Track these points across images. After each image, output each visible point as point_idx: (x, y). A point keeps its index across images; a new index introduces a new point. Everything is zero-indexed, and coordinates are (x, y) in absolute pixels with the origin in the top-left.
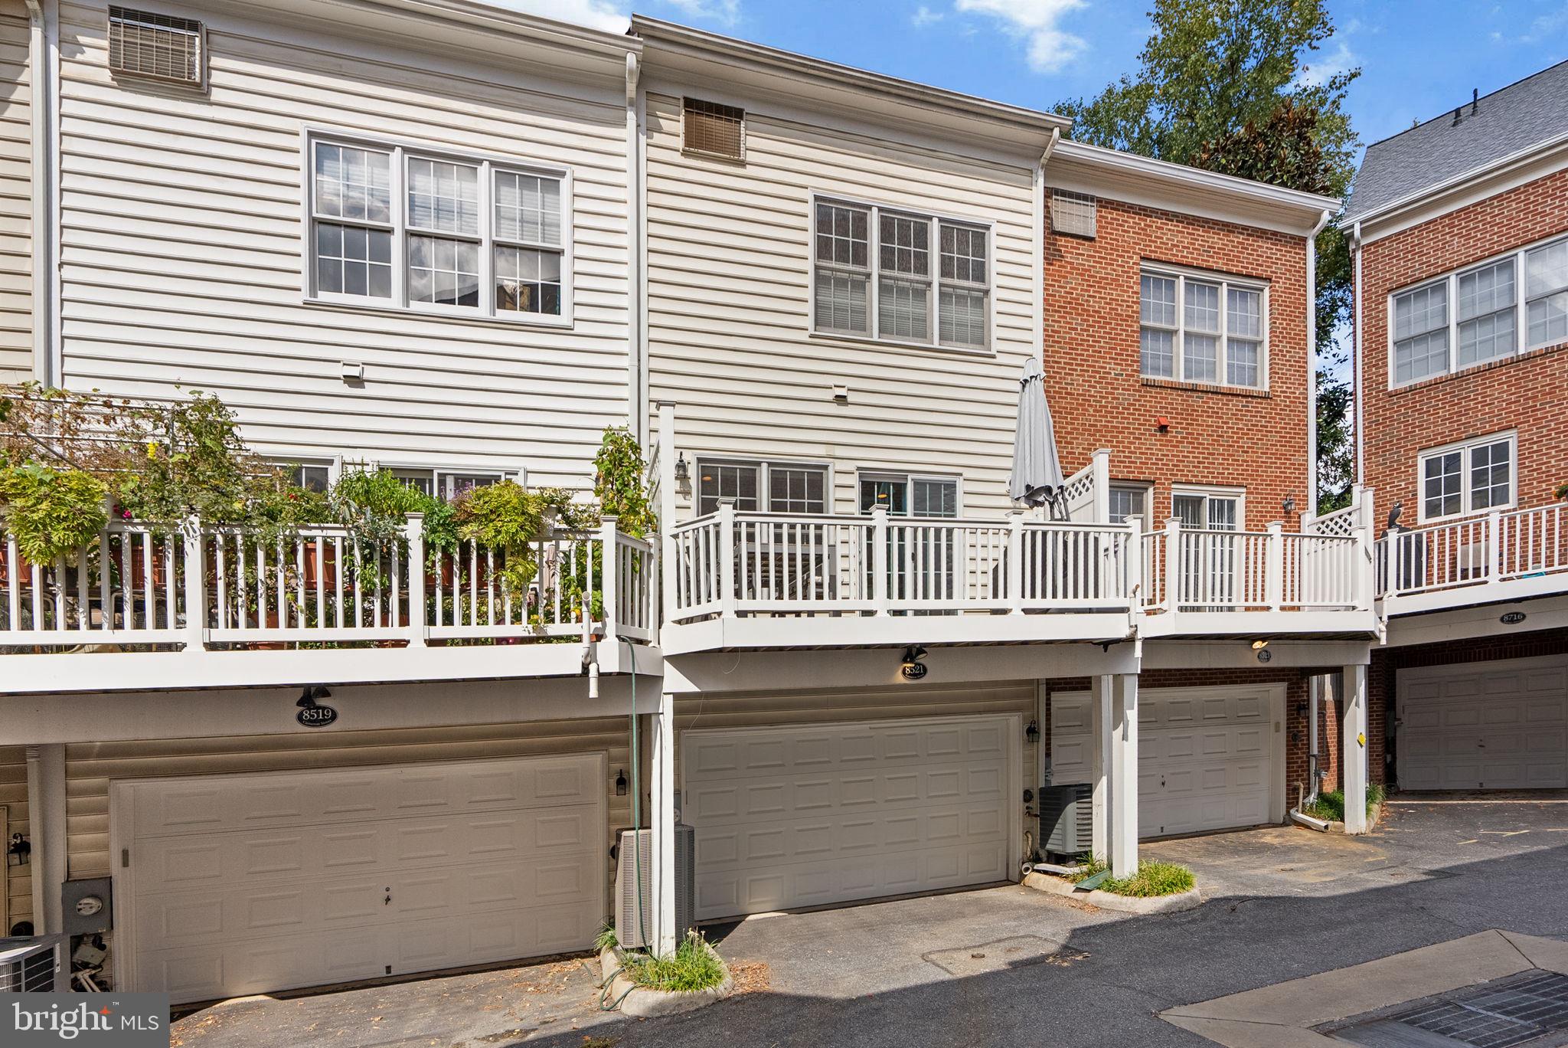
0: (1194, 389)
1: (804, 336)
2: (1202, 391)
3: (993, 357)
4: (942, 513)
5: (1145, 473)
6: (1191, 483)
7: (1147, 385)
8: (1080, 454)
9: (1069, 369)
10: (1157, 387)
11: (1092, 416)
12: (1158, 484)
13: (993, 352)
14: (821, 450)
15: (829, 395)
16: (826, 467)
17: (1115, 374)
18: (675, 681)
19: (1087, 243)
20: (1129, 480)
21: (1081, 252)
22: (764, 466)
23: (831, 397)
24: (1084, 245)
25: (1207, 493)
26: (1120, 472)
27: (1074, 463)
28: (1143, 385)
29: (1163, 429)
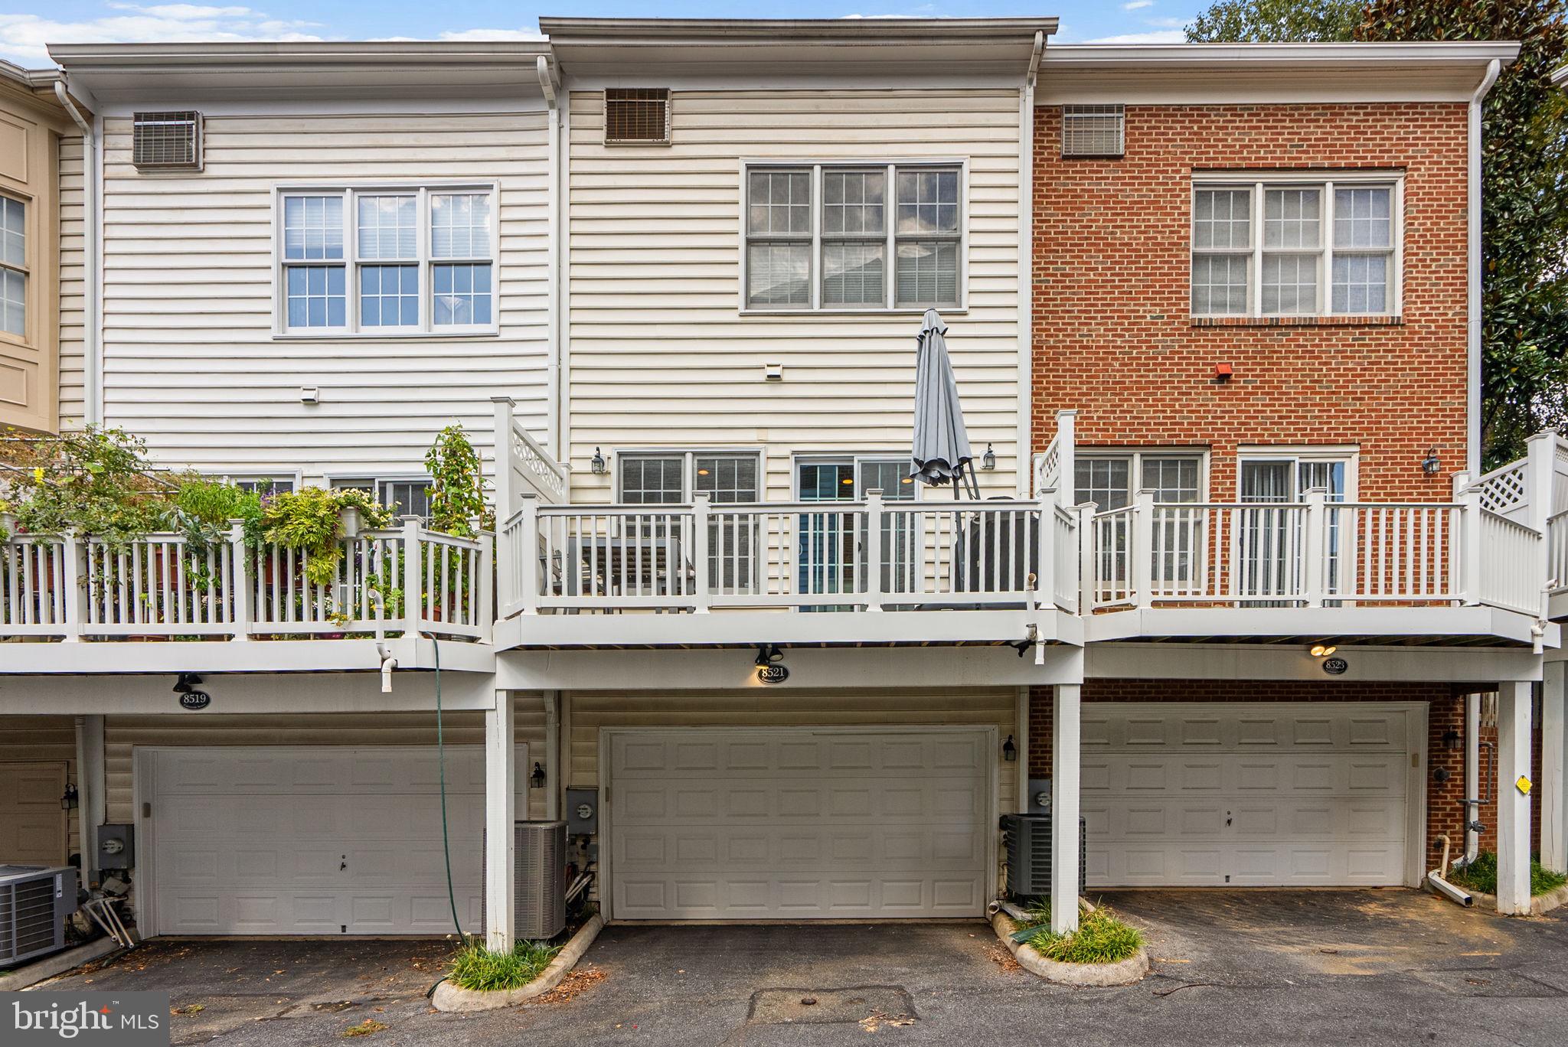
0: (1275, 325)
1: (733, 316)
2: (1287, 327)
3: (965, 314)
4: (898, 496)
5: (1196, 436)
6: (1269, 444)
7: (1199, 327)
8: (1099, 418)
9: (1085, 318)
10: (1216, 327)
11: (1118, 371)
12: (1215, 448)
13: (964, 308)
14: (753, 436)
15: (761, 376)
16: (757, 454)
17: (1152, 318)
18: (507, 678)
19: (1112, 164)
20: (1172, 445)
21: (1104, 175)
22: (689, 456)
23: (763, 378)
24: (1109, 166)
25: (1296, 456)
26: (1159, 436)
27: (1091, 430)
28: (1194, 327)
29: (1223, 378)
